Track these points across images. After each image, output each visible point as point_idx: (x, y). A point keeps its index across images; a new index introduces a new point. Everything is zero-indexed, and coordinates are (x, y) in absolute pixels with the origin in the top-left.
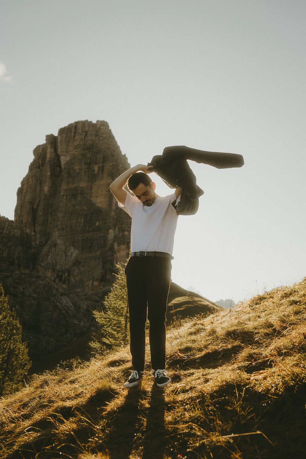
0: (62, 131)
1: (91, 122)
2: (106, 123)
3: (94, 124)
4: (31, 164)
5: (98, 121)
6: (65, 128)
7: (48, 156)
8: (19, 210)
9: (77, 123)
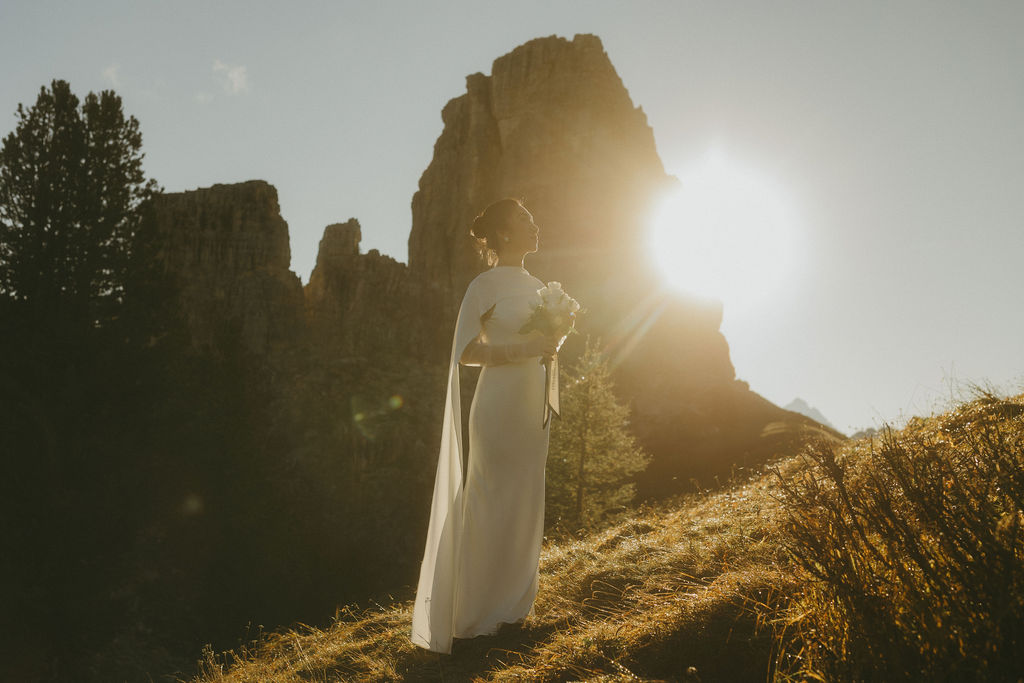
0: (500, 64)
1: (563, 39)
2: (597, 38)
3: (569, 43)
4: (439, 140)
5: (577, 37)
6: (507, 56)
7: (473, 122)
8: (416, 241)
9: (532, 44)
